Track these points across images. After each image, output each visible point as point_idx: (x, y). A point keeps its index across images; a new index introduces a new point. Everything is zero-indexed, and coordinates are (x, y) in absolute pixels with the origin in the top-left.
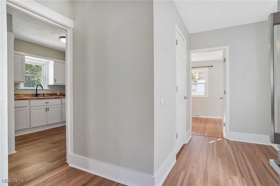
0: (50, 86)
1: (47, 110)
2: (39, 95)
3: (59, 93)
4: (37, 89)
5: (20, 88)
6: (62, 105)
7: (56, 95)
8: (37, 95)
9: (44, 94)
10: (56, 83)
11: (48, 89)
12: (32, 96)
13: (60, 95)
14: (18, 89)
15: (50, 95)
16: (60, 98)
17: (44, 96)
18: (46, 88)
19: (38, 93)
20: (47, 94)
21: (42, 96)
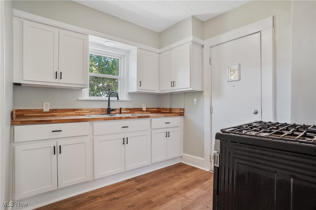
0: (131, 94)
1: (125, 141)
2: (113, 110)
3: (145, 108)
4: (110, 99)
5: (83, 98)
6: (153, 131)
7: (140, 110)
8: (109, 111)
9: (121, 109)
10: (141, 88)
11: (128, 100)
12: (102, 113)
13: (146, 111)
14: (79, 99)
15: (131, 111)
16: (148, 117)
17: (120, 113)
18: (125, 99)
19: (112, 107)
20: (127, 109)
21: (118, 113)
